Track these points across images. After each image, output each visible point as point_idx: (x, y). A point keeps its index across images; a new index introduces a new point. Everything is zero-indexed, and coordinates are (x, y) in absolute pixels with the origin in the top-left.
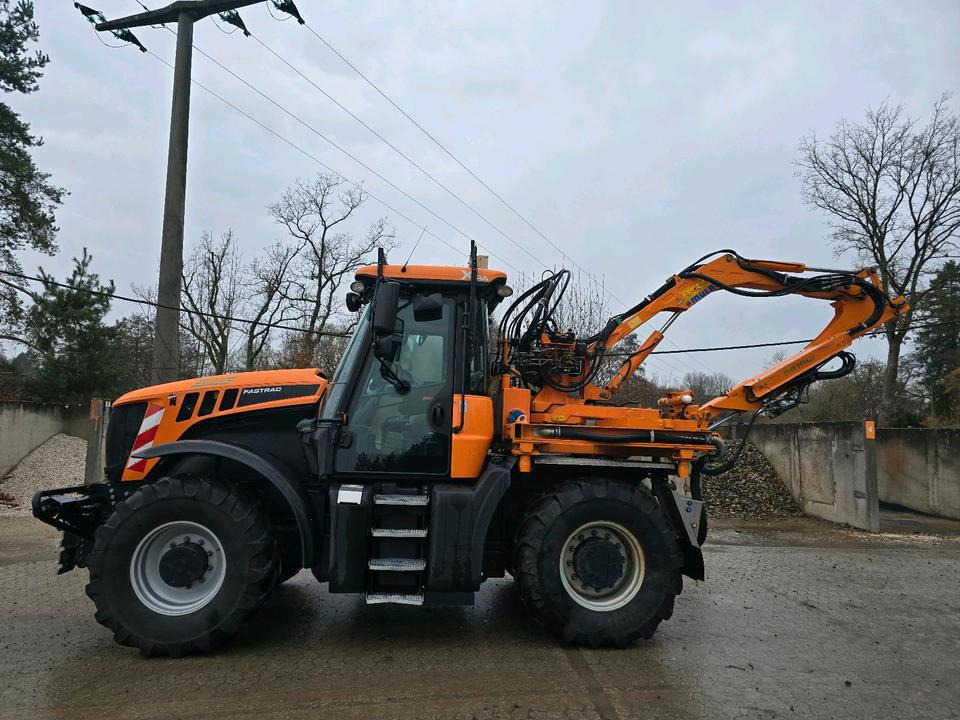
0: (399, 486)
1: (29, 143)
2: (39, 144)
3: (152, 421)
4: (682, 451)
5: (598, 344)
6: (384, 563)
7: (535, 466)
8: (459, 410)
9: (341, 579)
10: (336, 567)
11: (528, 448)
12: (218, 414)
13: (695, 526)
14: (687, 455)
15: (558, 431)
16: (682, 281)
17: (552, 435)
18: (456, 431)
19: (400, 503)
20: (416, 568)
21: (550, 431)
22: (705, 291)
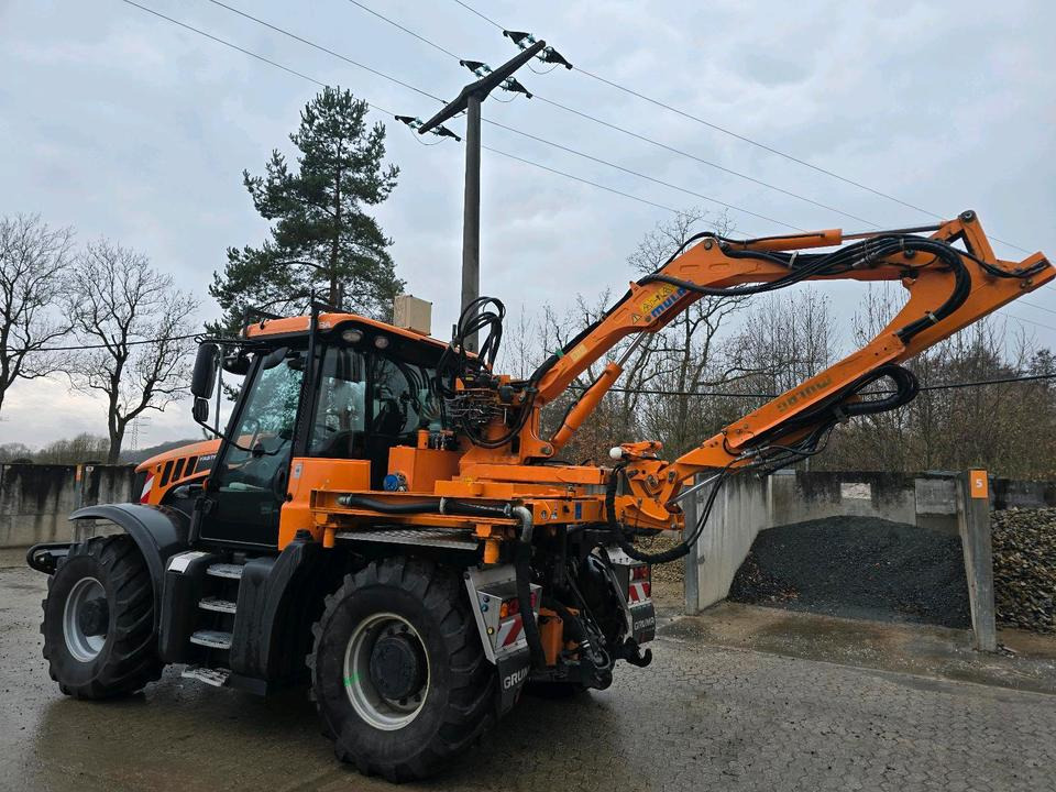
0: (246, 556)
1: (384, 245)
2: (390, 244)
3: (147, 488)
4: (478, 526)
5: (530, 386)
6: (205, 637)
7: (337, 540)
8: (294, 475)
9: (165, 647)
10: (162, 635)
11: (321, 519)
12: (182, 480)
13: (490, 631)
14: (483, 531)
15: (348, 499)
16: (641, 289)
17: (343, 504)
18: (290, 498)
19: (223, 575)
20: (226, 646)
21: (342, 499)
22: (672, 297)
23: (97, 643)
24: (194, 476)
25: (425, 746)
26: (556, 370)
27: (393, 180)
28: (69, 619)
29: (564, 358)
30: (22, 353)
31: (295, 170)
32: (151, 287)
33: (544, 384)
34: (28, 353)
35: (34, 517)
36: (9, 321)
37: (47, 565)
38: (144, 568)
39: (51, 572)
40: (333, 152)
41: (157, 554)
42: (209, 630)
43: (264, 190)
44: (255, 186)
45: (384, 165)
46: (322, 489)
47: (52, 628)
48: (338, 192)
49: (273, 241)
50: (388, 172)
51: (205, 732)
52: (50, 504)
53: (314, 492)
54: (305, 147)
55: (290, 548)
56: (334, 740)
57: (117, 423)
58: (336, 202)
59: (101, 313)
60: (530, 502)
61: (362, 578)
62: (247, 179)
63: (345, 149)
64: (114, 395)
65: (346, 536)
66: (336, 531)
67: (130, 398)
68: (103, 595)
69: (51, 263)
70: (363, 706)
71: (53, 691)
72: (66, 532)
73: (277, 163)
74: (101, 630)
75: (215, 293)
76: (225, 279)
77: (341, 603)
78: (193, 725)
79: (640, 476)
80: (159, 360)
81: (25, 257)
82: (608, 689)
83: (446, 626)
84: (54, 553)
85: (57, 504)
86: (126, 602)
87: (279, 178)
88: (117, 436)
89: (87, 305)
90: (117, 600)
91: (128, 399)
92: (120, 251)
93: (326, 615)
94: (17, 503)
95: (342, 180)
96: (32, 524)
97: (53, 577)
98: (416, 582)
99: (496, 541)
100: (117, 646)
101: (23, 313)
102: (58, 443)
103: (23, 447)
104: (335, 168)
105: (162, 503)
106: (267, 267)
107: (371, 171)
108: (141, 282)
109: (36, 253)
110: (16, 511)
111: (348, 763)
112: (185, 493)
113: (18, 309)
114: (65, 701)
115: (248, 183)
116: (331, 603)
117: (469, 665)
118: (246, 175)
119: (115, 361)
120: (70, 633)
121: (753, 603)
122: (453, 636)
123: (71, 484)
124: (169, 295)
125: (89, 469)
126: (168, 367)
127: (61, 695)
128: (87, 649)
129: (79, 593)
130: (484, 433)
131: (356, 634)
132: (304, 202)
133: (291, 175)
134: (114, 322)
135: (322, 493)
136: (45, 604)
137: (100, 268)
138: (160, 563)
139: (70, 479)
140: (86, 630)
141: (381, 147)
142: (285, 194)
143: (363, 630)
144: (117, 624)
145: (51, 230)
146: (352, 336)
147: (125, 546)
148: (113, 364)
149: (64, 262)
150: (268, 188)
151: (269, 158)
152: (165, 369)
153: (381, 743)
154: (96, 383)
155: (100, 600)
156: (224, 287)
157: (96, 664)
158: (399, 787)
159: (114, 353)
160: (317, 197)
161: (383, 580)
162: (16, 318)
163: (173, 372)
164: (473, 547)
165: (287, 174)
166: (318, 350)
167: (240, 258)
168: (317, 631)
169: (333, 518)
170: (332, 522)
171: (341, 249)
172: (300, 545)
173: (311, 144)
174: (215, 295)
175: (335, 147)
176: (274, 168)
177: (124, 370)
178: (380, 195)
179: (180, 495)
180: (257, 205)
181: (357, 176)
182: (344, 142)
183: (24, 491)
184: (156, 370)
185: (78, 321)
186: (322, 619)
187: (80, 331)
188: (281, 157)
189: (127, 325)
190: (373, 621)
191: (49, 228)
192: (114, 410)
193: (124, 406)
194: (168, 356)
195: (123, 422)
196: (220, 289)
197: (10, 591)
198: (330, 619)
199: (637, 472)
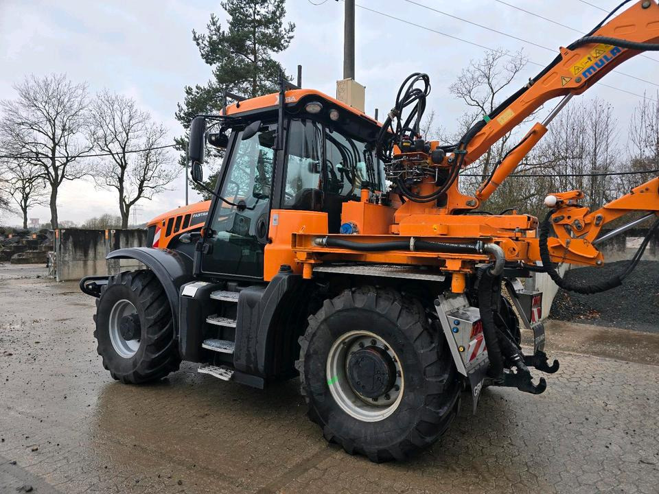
0: (239, 285)
3: (157, 237)
4: (447, 261)
5: (459, 148)
6: (213, 344)
7: (314, 273)
8: (273, 223)
9: (184, 351)
10: (181, 342)
11: (302, 256)
12: (181, 231)
13: (461, 349)
14: (453, 265)
15: (324, 240)
16: (571, 53)
17: (320, 245)
18: (271, 242)
19: (223, 299)
20: (230, 351)
21: (319, 240)
22: (605, 57)
23: (134, 345)
24: (189, 228)
25: (403, 438)
26: (484, 133)
27: (291, 34)
28: (113, 327)
29: (490, 123)
30: (65, 164)
31: (226, 28)
32: (137, 120)
33: (471, 146)
34: (68, 164)
35: (82, 262)
36: (55, 145)
37: (94, 291)
38: (163, 293)
39: (98, 296)
40: (251, 15)
41: (172, 284)
42: (214, 339)
43: (207, 44)
44: (200, 41)
45: (285, 22)
46: (301, 232)
47: (102, 334)
48: (255, 44)
49: (214, 80)
50: (288, 28)
51: (217, 411)
52: (91, 254)
53: (294, 235)
54: (232, 12)
55: (276, 279)
56: (322, 426)
57: (125, 208)
58: (254, 52)
59: (109, 138)
60: (497, 240)
61: (340, 302)
62: (195, 36)
63: (259, 12)
64: (121, 190)
65: (321, 269)
66: (313, 266)
67: (131, 191)
68: (135, 312)
69: (75, 106)
70: (343, 401)
71: (106, 377)
72: (102, 271)
73: (214, 24)
74: (136, 335)
75: (180, 118)
76: (185, 108)
77: (322, 323)
78: (208, 405)
79: (566, 221)
80: (146, 167)
81: (60, 103)
82: (543, 393)
83: (418, 343)
84: (98, 282)
85: (95, 254)
86: (152, 317)
87: (216, 34)
88: (125, 215)
89: (100, 133)
90: (146, 316)
91: (129, 191)
92: (116, 97)
93: (309, 330)
94: (71, 253)
95: (257, 34)
96: (82, 266)
97: (99, 299)
98: (388, 307)
99: (465, 275)
100: (148, 348)
101: (63, 138)
102: (92, 220)
103: (72, 223)
104: (252, 27)
105: (168, 247)
106: (211, 99)
107: (277, 28)
108: (131, 118)
109: (66, 100)
110: (71, 258)
111: (334, 443)
112: (188, 239)
113: (59, 137)
114: (115, 384)
115: (196, 39)
116: (314, 322)
117: (441, 376)
118: (194, 33)
119: (120, 168)
120: (114, 338)
121: (569, 321)
122: (427, 353)
123: (103, 241)
124: (148, 126)
125: (113, 232)
126: (152, 172)
127: (112, 380)
128: (127, 350)
129: (119, 310)
130: (415, 191)
131: (335, 346)
132: (232, 53)
133: (224, 32)
134: (117, 144)
135: (301, 236)
136: (95, 317)
137: (105, 108)
138: (174, 290)
139: (101, 238)
140: (126, 336)
141: (282, 9)
142: (220, 46)
143: (340, 343)
144: (147, 334)
145: (73, 85)
146: (314, 108)
147: (148, 277)
148: (119, 170)
149: (83, 105)
150: (209, 42)
151: (208, 21)
152: (150, 173)
153: (363, 431)
154: (110, 182)
155: (132, 315)
156: (185, 114)
157: (135, 360)
158: (380, 465)
159: (119, 164)
160: (240, 48)
161: (359, 305)
162: (59, 142)
163: (154, 175)
164: (441, 279)
165: (221, 31)
166: (286, 121)
167: (193, 93)
168: (303, 343)
169: (310, 255)
170: (310, 259)
171: (258, 86)
172: (285, 277)
173: (235, 10)
174: (179, 120)
175: (251, 11)
176: (213, 28)
177: (125, 174)
178: (282, 45)
179: (184, 241)
180: (202, 55)
181: (267, 31)
182: (258, 7)
183: (75, 246)
184: (145, 174)
185: (95, 143)
186: (306, 333)
187: (97, 151)
188: (216, 19)
189: (125, 146)
190: (349, 336)
191: (72, 83)
192: (122, 200)
193: (127, 197)
194: (151, 165)
195: (128, 206)
196: (182, 115)
197: (73, 307)
198: (314, 335)
199: (563, 217)
